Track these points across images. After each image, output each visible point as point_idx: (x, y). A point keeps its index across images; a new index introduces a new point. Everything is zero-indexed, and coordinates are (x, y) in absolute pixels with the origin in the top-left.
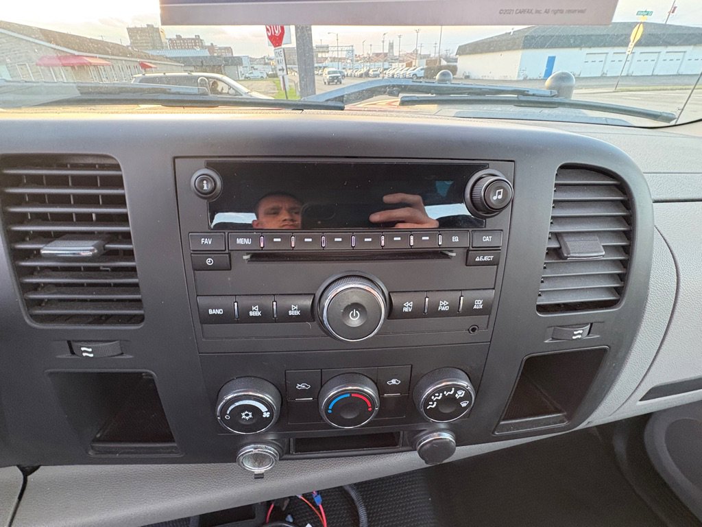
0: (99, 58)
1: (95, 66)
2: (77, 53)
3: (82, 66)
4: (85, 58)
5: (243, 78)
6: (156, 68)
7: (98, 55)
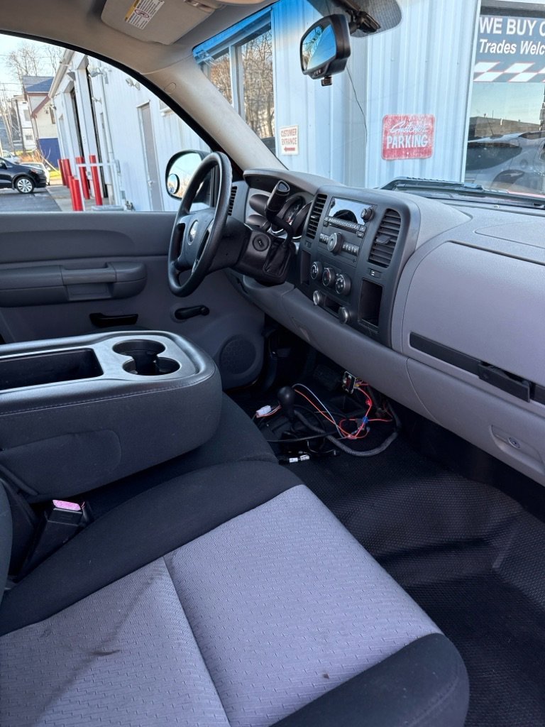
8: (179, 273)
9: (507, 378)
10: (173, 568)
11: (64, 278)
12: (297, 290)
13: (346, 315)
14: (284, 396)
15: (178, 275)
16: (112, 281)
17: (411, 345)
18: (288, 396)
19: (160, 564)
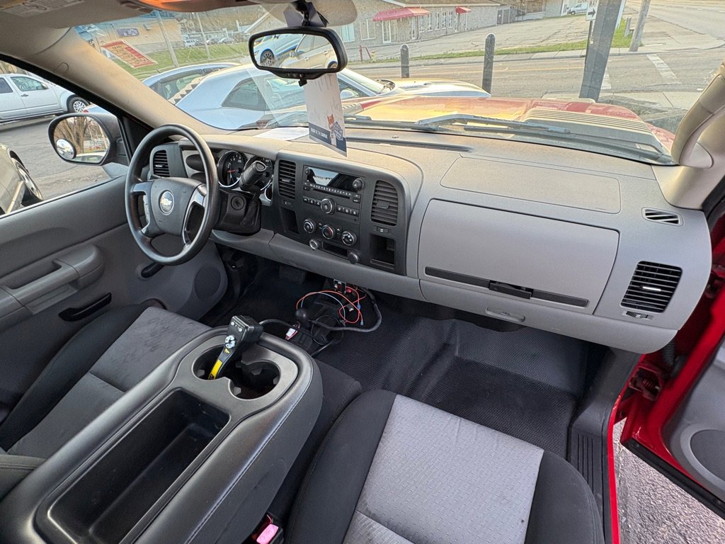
0: (422, 8)
1: (416, 17)
2: (404, 5)
3: (405, 19)
4: (410, 10)
5: (566, 14)
6: (470, 12)
7: (421, 6)
8: (151, 240)
9: (513, 289)
10: (374, 515)
11: (19, 299)
12: (278, 235)
13: (356, 257)
14: (302, 317)
15: (150, 243)
16: (74, 279)
17: (426, 273)
18: (304, 315)
19: (361, 518)
